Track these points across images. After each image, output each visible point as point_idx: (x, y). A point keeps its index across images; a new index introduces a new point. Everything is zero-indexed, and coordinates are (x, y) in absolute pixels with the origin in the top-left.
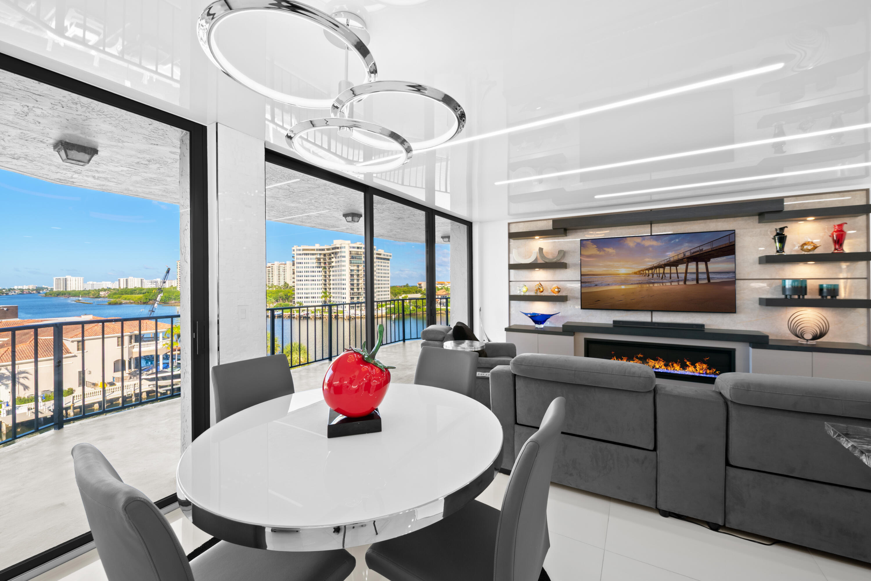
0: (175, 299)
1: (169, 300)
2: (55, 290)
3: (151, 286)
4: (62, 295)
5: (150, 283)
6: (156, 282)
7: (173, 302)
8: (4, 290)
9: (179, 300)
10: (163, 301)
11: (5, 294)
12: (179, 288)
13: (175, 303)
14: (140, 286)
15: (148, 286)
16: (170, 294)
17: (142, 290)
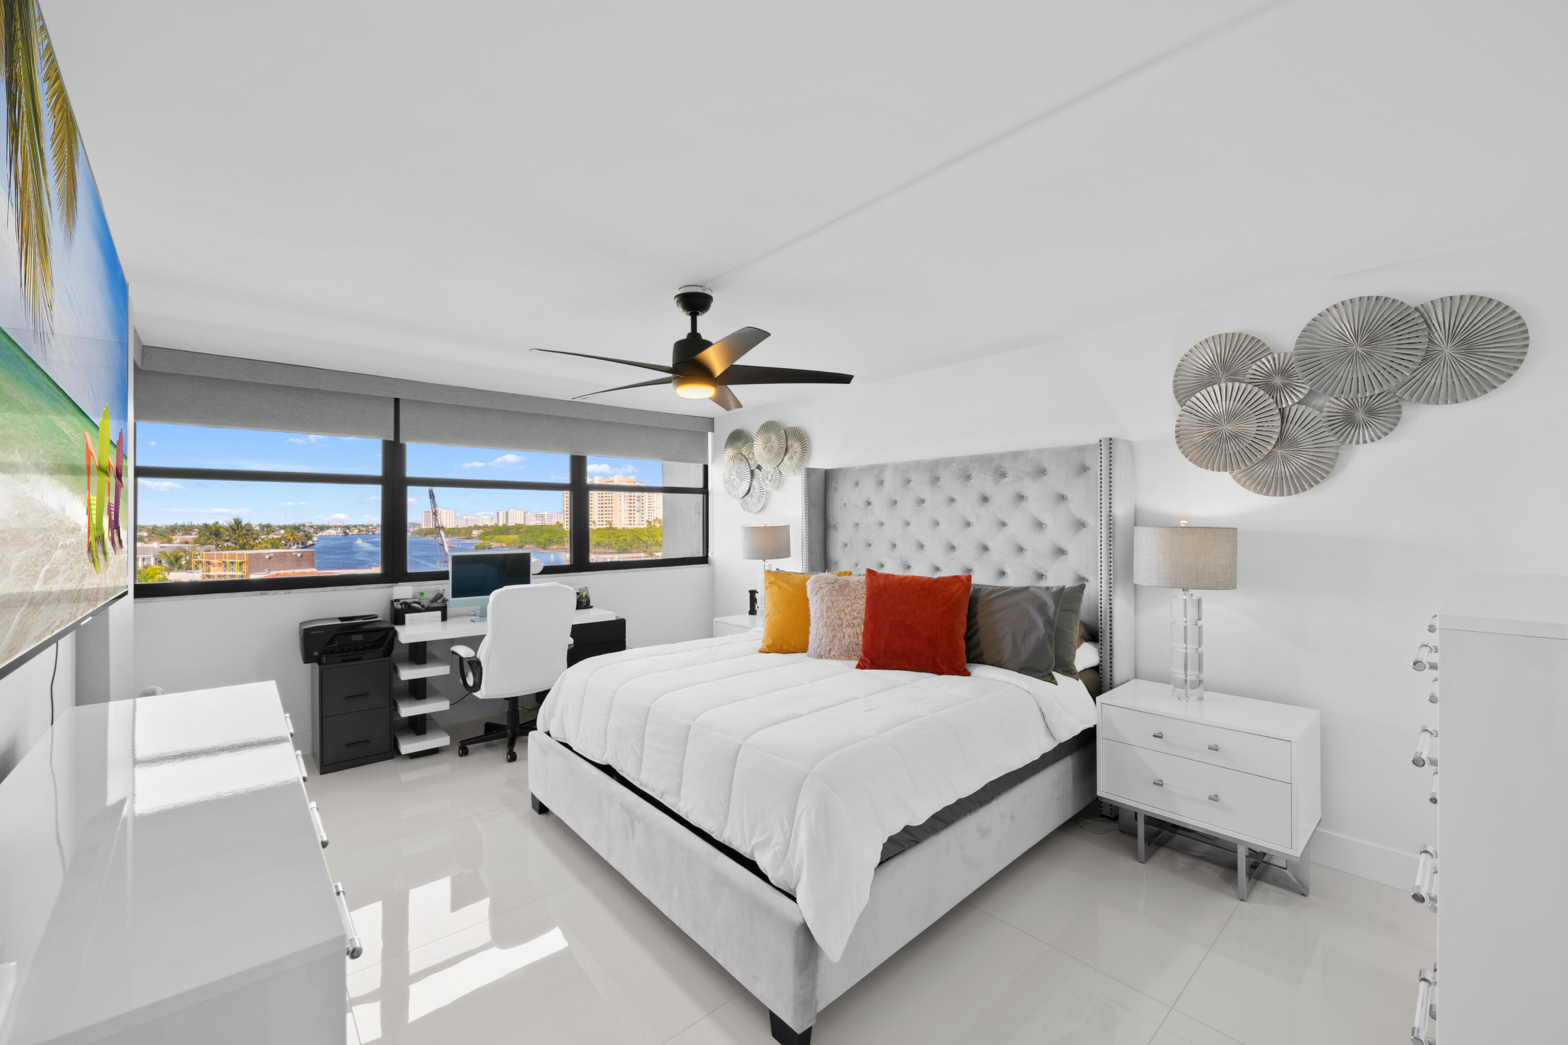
0: (558, 543)
1: (550, 544)
2: (424, 527)
3: (536, 522)
4: (430, 534)
5: (535, 518)
6: (542, 516)
7: (555, 547)
8: (370, 527)
9: (562, 544)
10: (543, 546)
11: (371, 533)
12: (565, 525)
13: (558, 548)
14: (522, 522)
15: (532, 522)
16: (552, 535)
17: (520, 529)
